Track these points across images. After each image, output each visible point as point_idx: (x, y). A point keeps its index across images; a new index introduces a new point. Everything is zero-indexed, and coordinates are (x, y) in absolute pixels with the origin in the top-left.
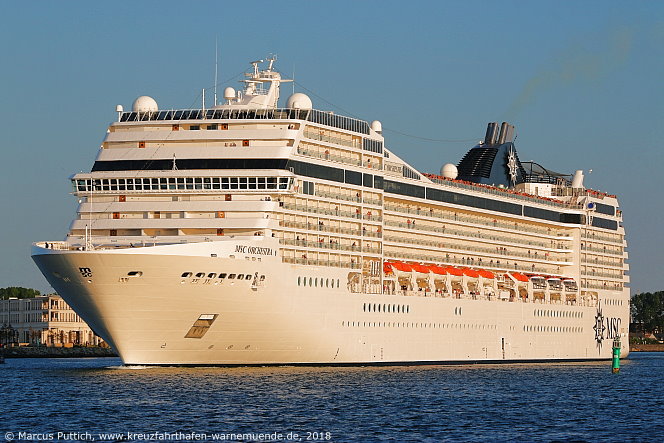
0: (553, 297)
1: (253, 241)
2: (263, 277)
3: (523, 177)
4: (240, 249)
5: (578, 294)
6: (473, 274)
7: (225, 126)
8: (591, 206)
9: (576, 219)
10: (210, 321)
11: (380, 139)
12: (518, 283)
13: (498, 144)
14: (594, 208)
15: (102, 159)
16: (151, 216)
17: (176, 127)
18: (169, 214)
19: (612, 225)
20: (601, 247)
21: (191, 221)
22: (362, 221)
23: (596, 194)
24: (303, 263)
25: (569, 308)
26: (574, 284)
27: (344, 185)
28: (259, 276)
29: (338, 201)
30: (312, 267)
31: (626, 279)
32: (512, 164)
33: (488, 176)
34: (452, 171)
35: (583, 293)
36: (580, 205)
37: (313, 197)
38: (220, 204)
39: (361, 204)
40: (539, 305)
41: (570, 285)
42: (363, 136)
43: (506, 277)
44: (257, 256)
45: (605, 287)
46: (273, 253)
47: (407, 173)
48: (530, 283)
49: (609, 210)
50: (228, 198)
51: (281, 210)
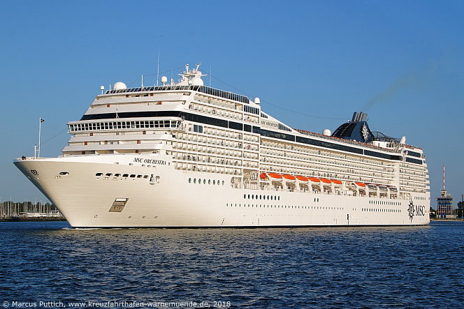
0: (381, 195)
1: (151, 156)
2: (158, 177)
3: (372, 138)
4: (136, 160)
5: (398, 194)
6: (328, 182)
7: (152, 94)
8: (405, 152)
9: (398, 158)
10: (125, 202)
11: (258, 107)
12: (358, 187)
13: (357, 121)
14: (407, 153)
15: (87, 114)
16: (102, 143)
17: (127, 96)
18: (112, 142)
19: (420, 162)
20: (413, 172)
21: (122, 145)
22: (243, 150)
23: (410, 147)
24: (194, 170)
25: (393, 200)
26: (396, 189)
27: (228, 129)
28: (154, 176)
29: (223, 138)
30: (201, 173)
31: (428, 188)
32: (365, 131)
33: (350, 136)
34: (328, 133)
35: (401, 193)
36: (400, 152)
37: (203, 134)
38: (139, 136)
39: (243, 141)
40: (373, 198)
41: (393, 189)
42: (244, 104)
43: (353, 184)
44: (152, 165)
45: (414, 191)
46: (167, 163)
47: (281, 127)
48: (367, 187)
49: (418, 155)
50: (144, 133)
51: (174, 139)
